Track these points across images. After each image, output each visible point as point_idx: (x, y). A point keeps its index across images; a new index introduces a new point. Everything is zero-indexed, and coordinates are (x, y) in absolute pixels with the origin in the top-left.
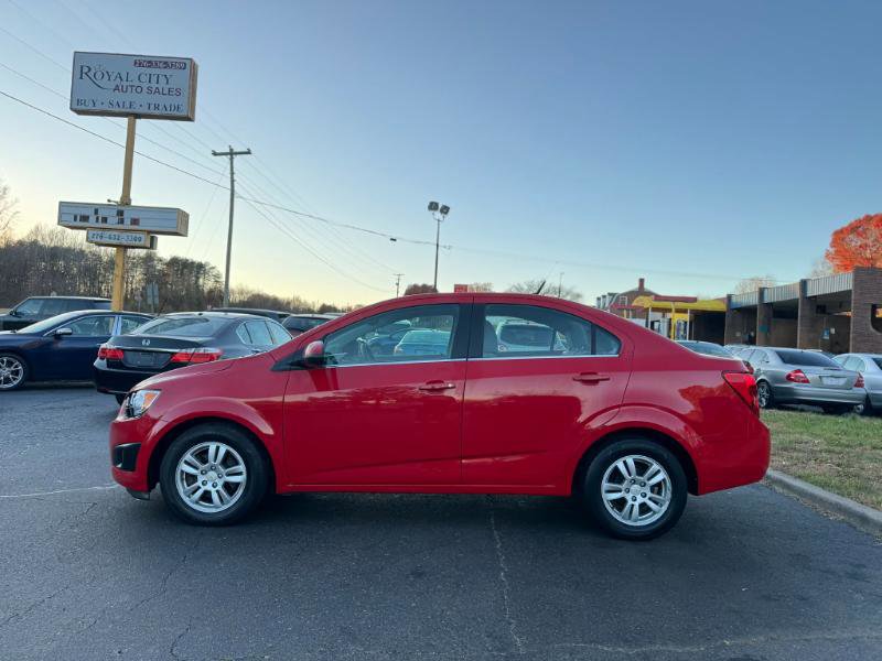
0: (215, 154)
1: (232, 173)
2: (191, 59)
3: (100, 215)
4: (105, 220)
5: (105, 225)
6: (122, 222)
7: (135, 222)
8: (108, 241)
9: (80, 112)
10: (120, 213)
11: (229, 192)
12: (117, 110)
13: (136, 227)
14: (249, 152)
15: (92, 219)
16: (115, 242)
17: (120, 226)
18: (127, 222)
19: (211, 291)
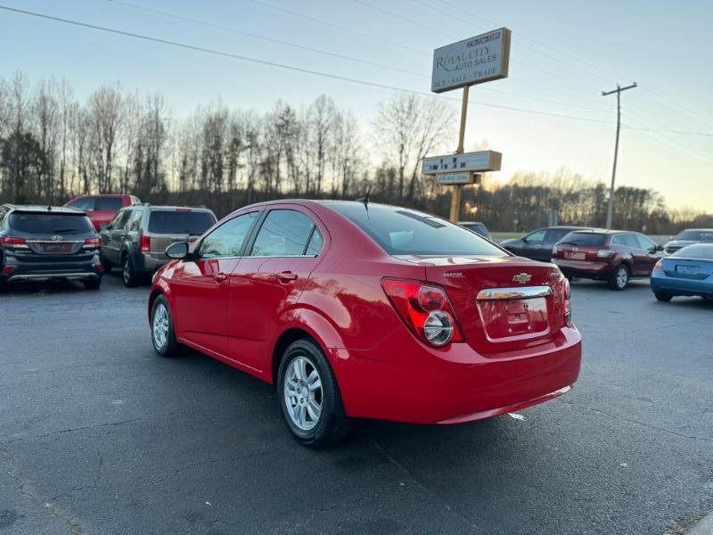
0: (604, 94)
1: (619, 108)
2: (503, 28)
3: (444, 163)
4: (446, 166)
5: (446, 171)
6: (455, 166)
7: (463, 165)
8: (447, 181)
9: (439, 91)
10: (455, 160)
11: (616, 125)
12: (456, 84)
13: (463, 169)
14: (635, 86)
15: (439, 167)
16: (451, 182)
17: (455, 170)
18: (459, 165)
19: (655, 214)
